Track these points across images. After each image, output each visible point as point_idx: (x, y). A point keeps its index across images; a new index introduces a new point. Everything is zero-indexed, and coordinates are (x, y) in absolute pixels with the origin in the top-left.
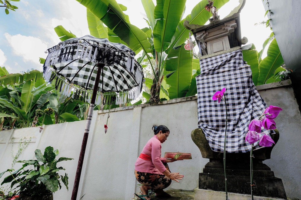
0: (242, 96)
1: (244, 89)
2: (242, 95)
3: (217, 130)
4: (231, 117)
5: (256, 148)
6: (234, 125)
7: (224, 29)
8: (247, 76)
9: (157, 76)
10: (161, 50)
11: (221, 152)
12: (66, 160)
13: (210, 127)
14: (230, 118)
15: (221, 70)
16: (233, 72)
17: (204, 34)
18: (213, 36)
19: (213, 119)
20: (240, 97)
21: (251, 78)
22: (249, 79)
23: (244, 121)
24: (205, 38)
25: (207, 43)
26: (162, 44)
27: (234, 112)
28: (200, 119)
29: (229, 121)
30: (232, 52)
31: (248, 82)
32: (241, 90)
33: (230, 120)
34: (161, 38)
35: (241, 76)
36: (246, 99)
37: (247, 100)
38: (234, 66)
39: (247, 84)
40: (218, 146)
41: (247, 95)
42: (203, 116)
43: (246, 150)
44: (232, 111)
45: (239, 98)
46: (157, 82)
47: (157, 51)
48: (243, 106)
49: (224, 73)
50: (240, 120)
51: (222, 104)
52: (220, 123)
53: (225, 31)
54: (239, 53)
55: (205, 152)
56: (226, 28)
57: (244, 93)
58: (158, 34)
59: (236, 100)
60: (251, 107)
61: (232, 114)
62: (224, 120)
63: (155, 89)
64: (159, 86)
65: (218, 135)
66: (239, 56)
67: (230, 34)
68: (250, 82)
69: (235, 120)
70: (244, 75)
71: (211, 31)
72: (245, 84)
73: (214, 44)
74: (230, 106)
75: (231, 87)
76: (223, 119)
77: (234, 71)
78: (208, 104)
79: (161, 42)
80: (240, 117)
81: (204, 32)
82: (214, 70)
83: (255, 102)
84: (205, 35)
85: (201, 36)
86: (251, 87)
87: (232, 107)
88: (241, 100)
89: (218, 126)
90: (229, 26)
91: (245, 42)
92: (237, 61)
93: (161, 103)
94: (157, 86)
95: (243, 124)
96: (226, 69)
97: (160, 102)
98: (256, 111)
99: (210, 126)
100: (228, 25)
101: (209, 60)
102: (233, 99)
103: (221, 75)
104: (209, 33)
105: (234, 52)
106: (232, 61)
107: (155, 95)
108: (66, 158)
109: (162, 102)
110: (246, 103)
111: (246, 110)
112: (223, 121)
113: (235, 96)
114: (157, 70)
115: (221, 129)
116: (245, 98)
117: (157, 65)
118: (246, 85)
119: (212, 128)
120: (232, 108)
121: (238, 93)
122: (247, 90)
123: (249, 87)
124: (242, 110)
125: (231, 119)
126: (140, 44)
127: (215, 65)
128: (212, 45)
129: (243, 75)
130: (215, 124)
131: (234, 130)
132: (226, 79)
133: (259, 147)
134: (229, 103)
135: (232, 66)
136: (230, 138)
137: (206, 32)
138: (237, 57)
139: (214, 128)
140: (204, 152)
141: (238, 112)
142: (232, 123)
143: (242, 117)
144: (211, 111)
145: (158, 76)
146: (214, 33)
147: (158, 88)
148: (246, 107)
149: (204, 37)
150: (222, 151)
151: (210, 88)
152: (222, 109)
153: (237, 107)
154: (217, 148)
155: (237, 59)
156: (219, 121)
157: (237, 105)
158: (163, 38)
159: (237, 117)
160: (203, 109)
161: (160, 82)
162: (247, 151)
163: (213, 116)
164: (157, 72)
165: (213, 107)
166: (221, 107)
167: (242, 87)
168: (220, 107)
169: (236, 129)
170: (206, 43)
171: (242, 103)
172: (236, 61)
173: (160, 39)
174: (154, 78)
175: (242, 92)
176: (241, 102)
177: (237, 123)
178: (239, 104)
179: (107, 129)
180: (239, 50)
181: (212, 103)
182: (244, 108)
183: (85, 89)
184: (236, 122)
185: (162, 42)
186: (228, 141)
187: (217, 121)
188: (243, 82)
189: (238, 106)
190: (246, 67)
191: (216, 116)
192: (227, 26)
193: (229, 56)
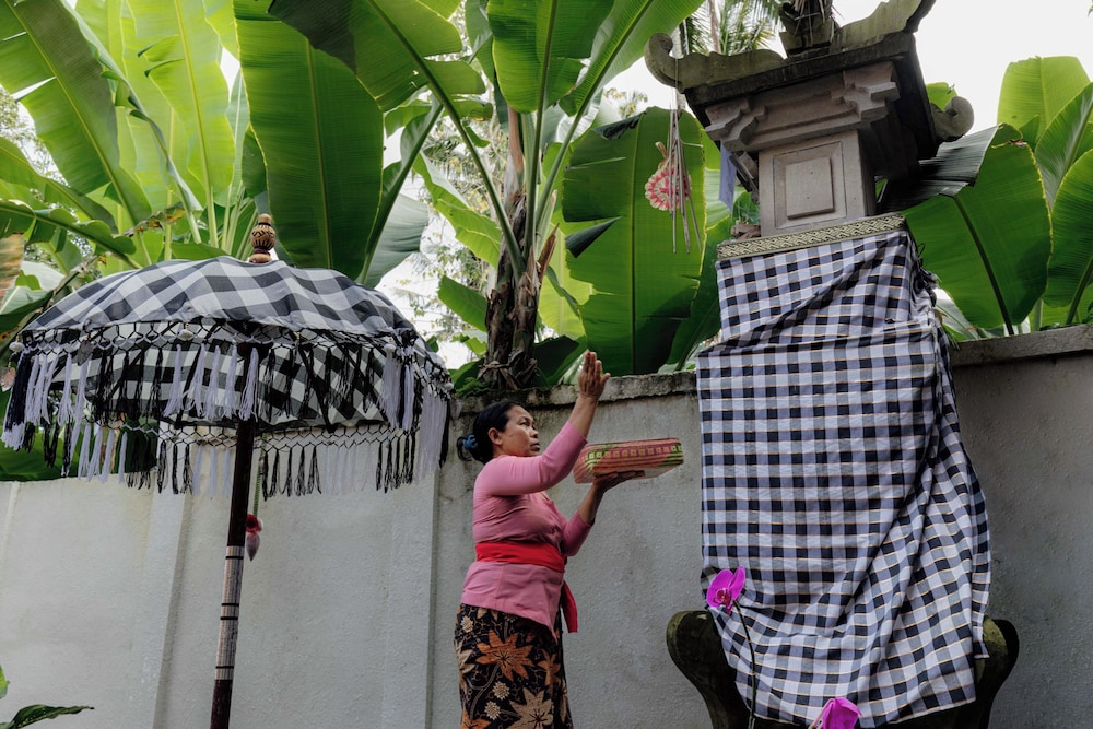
0: (887, 470)
1: (896, 440)
2: (889, 463)
3: (779, 616)
4: (835, 561)
5: (913, 710)
6: (845, 600)
7: (842, 101)
8: (913, 380)
9: (519, 236)
10: (538, 100)
11: (781, 721)
12: (52, 717)
13: (747, 602)
14: (832, 566)
15: (809, 331)
16: (857, 350)
17: (743, 114)
18: (789, 127)
19: (762, 568)
20: (880, 472)
21: (930, 389)
22: (920, 394)
23: (885, 586)
24: (748, 136)
25: (762, 158)
26: (541, 71)
27: (851, 540)
28: (707, 561)
29: (828, 577)
30: (866, 241)
31: (917, 406)
32: (883, 444)
33: (833, 573)
34: (538, 35)
35: (887, 374)
36: (904, 484)
37: (907, 487)
38: (864, 317)
39: (911, 414)
40: (770, 698)
41: (907, 467)
42: (721, 547)
43: (876, 718)
44: (842, 536)
45: (872, 480)
46: (520, 275)
47: (519, 108)
48: (885, 515)
49: (820, 354)
50: (869, 577)
51: (800, 498)
52: (792, 587)
53: (846, 110)
54: (892, 252)
55: (725, 713)
56: (847, 98)
57: (895, 455)
58: (517, 15)
59: (861, 485)
60: (917, 523)
61: (840, 548)
62: (808, 573)
63: (511, 316)
64: (528, 296)
65: (775, 642)
66: (890, 267)
67: (869, 126)
68: (925, 408)
69: (849, 577)
70: (903, 372)
71: (775, 103)
72: (902, 414)
73: (792, 169)
74: (836, 513)
75: (844, 425)
76: (804, 570)
77: (860, 346)
78: (742, 494)
79: (535, 58)
80: (870, 567)
81: (745, 106)
82: (780, 326)
83: (941, 499)
84: (748, 121)
85: (730, 127)
86: (927, 428)
87: (842, 516)
88: (880, 488)
89: (781, 599)
90: (863, 91)
91: (956, 128)
92: (884, 292)
93: (543, 399)
94: (520, 295)
95: (879, 601)
96: (832, 330)
97: (539, 394)
98: (935, 543)
99: (749, 597)
100: (858, 85)
101: (759, 266)
102: (848, 481)
103: (804, 357)
104: (768, 111)
105: (874, 240)
106: (861, 290)
107: (509, 350)
108: (56, 706)
109: (548, 394)
110: (901, 504)
111: (898, 534)
112: (803, 577)
113: (859, 469)
114: (520, 207)
115: (794, 613)
116: (897, 480)
117: (520, 177)
118: (905, 419)
119: (758, 605)
120: (843, 522)
121: (871, 457)
122: (910, 444)
123: (918, 429)
124: (882, 536)
125: (835, 569)
126: (420, 69)
127: (786, 300)
128: (779, 175)
129: (896, 373)
130: (769, 589)
131: (842, 619)
132: (826, 382)
133: (924, 707)
134: (831, 498)
135: (858, 317)
136: (822, 658)
137: (752, 107)
138: (884, 269)
139: (764, 606)
140: (719, 712)
141: (864, 540)
142: (838, 588)
143: (881, 564)
144: (753, 529)
145: (523, 242)
146: (792, 116)
147: (523, 310)
148: (901, 519)
149: (745, 130)
150: (786, 716)
151: (757, 421)
152: (801, 522)
153: (863, 518)
154: (767, 705)
155: (883, 283)
156: (786, 576)
157: (863, 509)
158: (546, 37)
159: (860, 564)
160: (720, 517)
161: (535, 274)
162: (880, 723)
163: (761, 553)
164: (517, 215)
165: (764, 510)
166: (800, 513)
167: (887, 431)
168: (793, 513)
169: (852, 621)
170: (754, 156)
171: (883, 504)
172: (875, 289)
173: (529, 46)
174: (505, 253)
175: (888, 454)
176: (881, 497)
177: (860, 591)
178: (874, 503)
179: (260, 534)
180: (896, 234)
181: (760, 490)
182: (892, 525)
183: (172, 427)
184: (855, 585)
185: (542, 61)
186: (816, 671)
187: (779, 576)
188: (893, 407)
189: (867, 512)
190: (912, 335)
191: (777, 552)
192: (853, 87)
193: (849, 262)
